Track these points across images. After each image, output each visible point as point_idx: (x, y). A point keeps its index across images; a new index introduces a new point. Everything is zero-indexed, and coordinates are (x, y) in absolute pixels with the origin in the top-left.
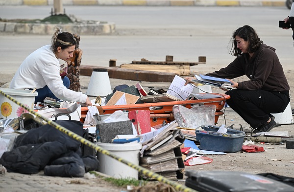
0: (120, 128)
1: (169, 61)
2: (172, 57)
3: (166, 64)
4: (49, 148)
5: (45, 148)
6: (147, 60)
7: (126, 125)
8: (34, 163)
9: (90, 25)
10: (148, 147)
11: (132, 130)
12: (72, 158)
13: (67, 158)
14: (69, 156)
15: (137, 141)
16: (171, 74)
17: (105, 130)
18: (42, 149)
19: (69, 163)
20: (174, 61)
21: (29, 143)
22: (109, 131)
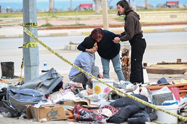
0: (166, 97)
1: (179, 62)
2: (181, 60)
3: (177, 64)
4: (129, 108)
5: (127, 109)
6: (165, 62)
7: (169, 95)
8: (121, 117)
9: (126, 44)
10: (183, 107)
11: (173, 98)
12: (142, 114)
13: (140, 114)
14: (141, 113)
15: (176, 104)
16: (181, 69)
17: (157, 98)
18: (125, 109)
19: (141, 116)
20: (182, 61)
21: (117, 107)
22: (160, 98)
